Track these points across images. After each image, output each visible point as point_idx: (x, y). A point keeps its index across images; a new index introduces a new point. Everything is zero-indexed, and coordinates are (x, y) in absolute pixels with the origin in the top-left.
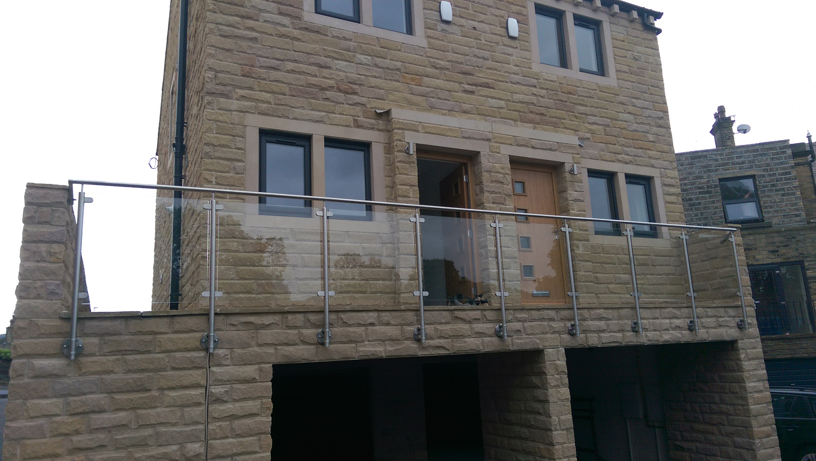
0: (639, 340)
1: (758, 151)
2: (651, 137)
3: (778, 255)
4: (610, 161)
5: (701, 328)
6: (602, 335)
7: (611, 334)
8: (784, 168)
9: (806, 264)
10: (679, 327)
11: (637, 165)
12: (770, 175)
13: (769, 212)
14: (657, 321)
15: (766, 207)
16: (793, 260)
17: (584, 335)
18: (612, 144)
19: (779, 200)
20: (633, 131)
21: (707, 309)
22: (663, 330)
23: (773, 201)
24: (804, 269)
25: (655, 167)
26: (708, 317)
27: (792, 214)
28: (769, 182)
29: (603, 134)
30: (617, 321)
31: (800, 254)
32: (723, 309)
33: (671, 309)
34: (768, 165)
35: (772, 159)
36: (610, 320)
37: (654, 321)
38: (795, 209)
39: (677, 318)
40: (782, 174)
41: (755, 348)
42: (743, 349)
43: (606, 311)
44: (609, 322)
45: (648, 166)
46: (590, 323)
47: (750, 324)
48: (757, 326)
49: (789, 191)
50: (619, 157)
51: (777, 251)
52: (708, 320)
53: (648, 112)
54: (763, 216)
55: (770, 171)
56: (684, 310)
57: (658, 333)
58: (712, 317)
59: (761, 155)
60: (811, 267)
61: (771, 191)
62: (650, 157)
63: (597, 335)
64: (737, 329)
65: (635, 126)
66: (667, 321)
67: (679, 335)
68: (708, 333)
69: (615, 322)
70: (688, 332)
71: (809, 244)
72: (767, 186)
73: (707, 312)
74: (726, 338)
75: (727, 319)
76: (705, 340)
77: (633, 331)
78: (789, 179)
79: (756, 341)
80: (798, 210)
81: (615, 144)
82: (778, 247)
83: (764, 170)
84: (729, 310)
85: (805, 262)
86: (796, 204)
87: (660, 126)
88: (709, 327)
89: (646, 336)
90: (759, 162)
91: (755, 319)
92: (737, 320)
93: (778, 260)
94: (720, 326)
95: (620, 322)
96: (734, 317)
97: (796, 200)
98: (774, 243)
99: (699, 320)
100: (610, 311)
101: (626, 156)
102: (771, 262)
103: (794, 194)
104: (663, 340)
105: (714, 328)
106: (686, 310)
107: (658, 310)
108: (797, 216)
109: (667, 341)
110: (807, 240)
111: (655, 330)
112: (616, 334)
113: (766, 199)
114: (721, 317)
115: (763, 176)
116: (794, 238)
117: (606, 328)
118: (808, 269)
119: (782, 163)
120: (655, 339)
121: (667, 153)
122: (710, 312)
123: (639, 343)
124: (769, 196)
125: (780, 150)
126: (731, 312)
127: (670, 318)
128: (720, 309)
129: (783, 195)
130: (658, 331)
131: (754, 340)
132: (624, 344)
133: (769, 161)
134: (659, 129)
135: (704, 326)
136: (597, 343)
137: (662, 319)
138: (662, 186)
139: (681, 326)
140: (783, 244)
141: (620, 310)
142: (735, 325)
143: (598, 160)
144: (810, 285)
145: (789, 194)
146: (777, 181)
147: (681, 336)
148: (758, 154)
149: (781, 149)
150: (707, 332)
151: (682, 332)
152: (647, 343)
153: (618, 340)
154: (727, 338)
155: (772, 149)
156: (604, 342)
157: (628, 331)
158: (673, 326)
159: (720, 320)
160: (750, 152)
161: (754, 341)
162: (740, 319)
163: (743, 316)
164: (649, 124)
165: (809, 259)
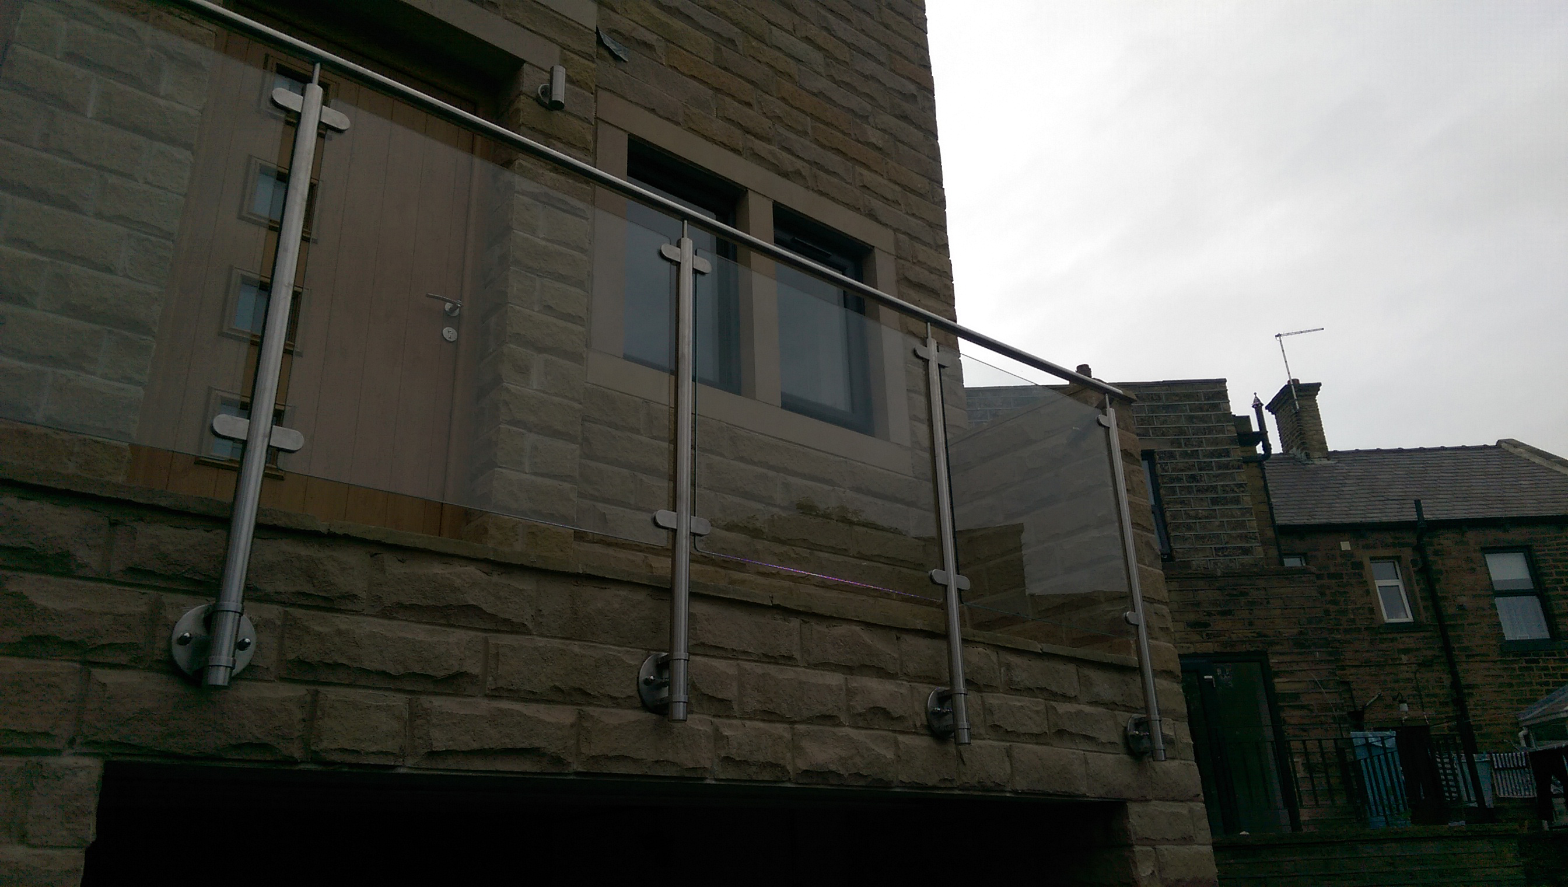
0: (670, 756)
1: (1159, 398)
2: (875, 137)
3: (1207, 635)
4: (724, 145)
5: (982, 731)
6: (439, 703)
7: (505, 705)
8: (1216, 442)
9: (1273, 660)
10: (885, 713)
11: (821, 193)
12: (1185, 454)
13: (1185, 539)
14: (786, 674)
15: (1177, 527)
16: (1243, 648)
17: (299, 691)
18: (740, 102)
19: (1205, 513)
20: (815, 94)
21: (1014, 659)
22: (809, 721)
23: (1192, 513)
24: (1268, 675)
25: (880, 222)
26: (1014, 689)
27: (1234, 548)
28: (1182, 470)
29: (711, 59)
30: (557, 643)
31: (1260, 635)
32: (1072, 668)
33: (857, 628)
34: (1181, 431)
35: (1190, 419)
36: (516, 628)
37: (772, 669)
38: (1240, 536)
39: (882, 673)
40: (1212, 454)
41: (1187, 840)
42: (1146, 841)
43: (495, 578)
44: (507, 639)
45: (857, 210)
46: (366, 626)
47: (1168, 741)
48: (1191, 755)
49: (1227, 492)
50: (759, 146)
51: (1206, 625)
52: (1017, 701)
53: (869, 67)
54: (1171, 547)
55: (1186, 445)
56: (911, 643)
57: (780, 729)
58: (1029, 691)
59: (1167, 408)
60: (1283, 668)
61: (1189, 490)
62: (864, 186)
63: (399, 701)
64: (1126, 758)
65: (822, 84)
66: (835, 679)
67: (883, 752)
68: (1009, 755)
69: (541, 642)
70: (921, 743)
71: (1278, 612)
72: (1179, 480)
73: (1009, 667)
74: (1084, 790)
75: (1087, 709)
76: (999, 787)
77: (645, 707)
78: (1226, 466)
79: (1191, 811)
80: (1245, 537)
81: (749, 105)
82: (1209, 614)
83: (1172, 442)
84: (1095, 675)
85: (1270, 656)
86: (1241, 525)
87: (905, 118)
88: (1018, 735)
89: (718, 737)
90: (1163, 423)
91: (1185, 726)
92: (1126, 719)
93: (1210, 647)
94: (1061, 733)
95: (576, 647)
96: (1111, 706)
97: (1243, 515)
98: (1198, 604)
99: (973, 696)
100: (527, 585)
101: (784, 154)
102: (1192, 650)
103: (1237, 501)
104: (802, 765)
105: (1037, 738)
106: (923, 645)
107: (795, 623)
108: (1246, 551)
109: (824, 774)
110: (1271, 601)
111: (770, 716)
112: (542, 707)
113: (1178, 507)
114: (1066, 698)
115: (1171, 455)
116: (1244, 594)
117: (476, 670)
118: (1277, 674)
119: (1210, 430)
120: (760, 757)
121: (921, 195)
122: (1025, 671)
123: (671, 772)
124: (1182, 502)
125: (1206, 399)
126: (1104, 685)
127: (849, 670)
128: (1061, 667)
129: (1215, 501)
130: (782, 719)
131: (1182, 809)
132: (577, 767)
133: (1183, 423)
134: (902, 124)
135: (996, 727)
136: (391, 746)
137: (810, 666)
138: (898, 281)
139: (897, 710)
140: (1219, 609)
141: (588, 591)
142: (1116, 738)
143: (677, 123)
144: (1283, 715)
145: (1225, 501)
146: (1200, 470)
147: (890, 755)
148: (1158, 406)
149: (1208, 399)
150: (1009, 753)
151: (901, 738)
152: (717, 774)
153: (537, 743)
154: (1087, 789)
155: (1188, 396)
156: (439, 746)
157: (616, 701)
158: (860, 705)
159: (1063, 708)
160: (1143, 400)
161: (1185, 812)
162: (1136, 716)
163: (1147, 709)
164: (872, 98)
165: (1278, 648)
